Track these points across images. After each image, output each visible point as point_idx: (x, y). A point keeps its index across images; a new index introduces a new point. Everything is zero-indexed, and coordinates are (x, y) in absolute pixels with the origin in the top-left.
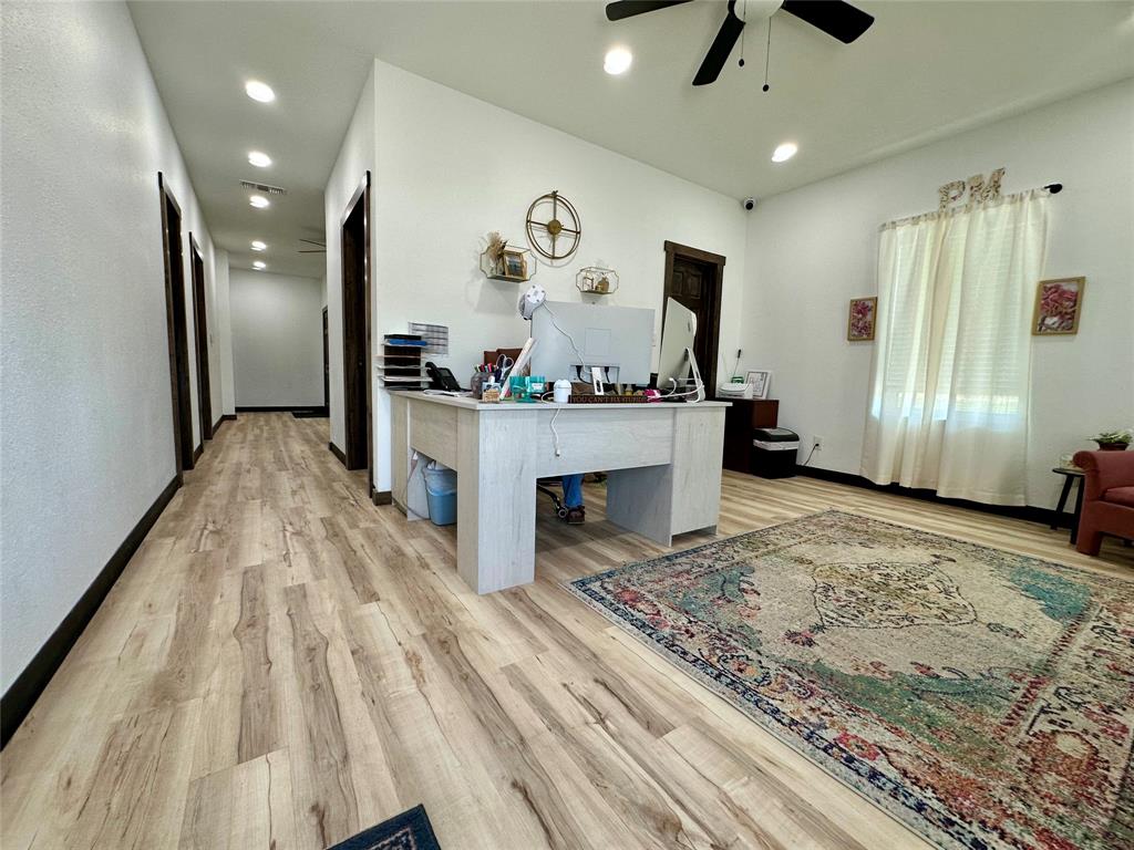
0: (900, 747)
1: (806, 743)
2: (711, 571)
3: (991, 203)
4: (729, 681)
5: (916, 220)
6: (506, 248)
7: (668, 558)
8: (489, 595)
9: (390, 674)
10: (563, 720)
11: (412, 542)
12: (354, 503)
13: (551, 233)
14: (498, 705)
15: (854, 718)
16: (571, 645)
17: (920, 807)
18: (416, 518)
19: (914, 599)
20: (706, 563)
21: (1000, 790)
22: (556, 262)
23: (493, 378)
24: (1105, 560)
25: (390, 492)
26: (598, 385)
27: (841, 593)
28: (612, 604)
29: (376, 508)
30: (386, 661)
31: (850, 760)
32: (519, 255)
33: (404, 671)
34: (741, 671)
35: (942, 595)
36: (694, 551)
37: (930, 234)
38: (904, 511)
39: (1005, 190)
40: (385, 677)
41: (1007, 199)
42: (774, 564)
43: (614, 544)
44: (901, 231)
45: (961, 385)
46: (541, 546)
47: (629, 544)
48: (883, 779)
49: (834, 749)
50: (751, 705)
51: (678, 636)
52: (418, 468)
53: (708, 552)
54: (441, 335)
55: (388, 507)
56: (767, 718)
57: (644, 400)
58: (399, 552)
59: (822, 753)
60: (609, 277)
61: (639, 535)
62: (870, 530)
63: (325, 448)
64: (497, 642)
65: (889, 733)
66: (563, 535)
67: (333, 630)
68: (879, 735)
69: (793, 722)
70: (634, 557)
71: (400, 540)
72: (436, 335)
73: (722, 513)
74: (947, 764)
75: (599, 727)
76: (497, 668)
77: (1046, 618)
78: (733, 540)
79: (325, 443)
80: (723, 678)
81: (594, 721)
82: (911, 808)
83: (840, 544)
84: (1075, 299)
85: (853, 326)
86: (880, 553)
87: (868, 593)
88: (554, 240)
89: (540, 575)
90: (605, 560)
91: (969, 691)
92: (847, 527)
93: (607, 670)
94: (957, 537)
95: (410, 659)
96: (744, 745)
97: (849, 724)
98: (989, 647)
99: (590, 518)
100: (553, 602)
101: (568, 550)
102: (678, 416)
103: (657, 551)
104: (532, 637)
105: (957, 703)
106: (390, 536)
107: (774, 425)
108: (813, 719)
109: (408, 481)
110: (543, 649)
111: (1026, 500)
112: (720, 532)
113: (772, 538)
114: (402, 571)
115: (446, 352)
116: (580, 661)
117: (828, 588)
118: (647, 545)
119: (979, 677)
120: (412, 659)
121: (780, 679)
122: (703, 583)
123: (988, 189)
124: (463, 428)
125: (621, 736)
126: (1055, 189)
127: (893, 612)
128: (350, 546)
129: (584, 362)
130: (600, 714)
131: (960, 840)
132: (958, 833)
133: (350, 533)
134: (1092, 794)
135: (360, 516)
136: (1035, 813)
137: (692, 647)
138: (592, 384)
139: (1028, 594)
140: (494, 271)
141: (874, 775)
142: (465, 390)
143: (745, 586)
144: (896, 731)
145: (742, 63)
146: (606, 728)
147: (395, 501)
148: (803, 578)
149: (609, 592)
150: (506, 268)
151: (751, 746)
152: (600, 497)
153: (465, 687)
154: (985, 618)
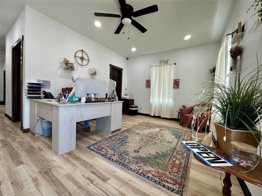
0: (153, 170)
1: (136, 174)
2: (120, 139)
3: (167, 65)
4: (122, 164)
5: (156, 66)
6: (69, 62)
7: (110, 137)
8: (62, 155)
9: (26, 187)
10: (82, 185)
11: (37, 143)
12: (15, 133)
13: (81, 59)
14: (63, 186)
15: (145, 166)
16: (85, 164)
17: (155, 181)
18: (38, 136)
19: (157, 139)
20: (119, 137)
21: (168, 174)
22: (82, 66)
23: (63, 97)
24: (184, 127)
25: (29, 129)
26: (93, 98)
27: (144, 140)
28: (96, 151)
29: (24, 134)
30: (25, 183)
31: (144, 175)
32: (72, 64)
33: (32, 184)
34: (124, 161)
35: (161, 137)
36: (116, 135)
37: (158, 69)
38: (155, 121)
39: (169, 63)
40: (24, 188)
41: (169, 65)
42: (132, 136)
43: (97, 136)
44: (154, 68)
45: (164, 97)
46: (78, 139)
47: (101, 135)
48: (150, 178)
49: (142, 174)
50: (126, 169)
51: (112, 156)
52: (39, 121)
53: (119, 134)
54: (48, 83)
55: (28, 133)
56: (129, 171)
57: (104, 101)
58: (32, 147)
59: (139, 175)
60: (97, 71)
61: (104, 132)
62: (150, 125)
63: (3, 115)
64: (64, 168)
65: (151, 168)
66: (84, 135)
67: (4, 178)
68: (149, 168)
69: (134, 170)
70: (102, 138)
71: (32, 143)
72: (46, 83)
73: (122, 125)
74: (160, 171)
75: (91, 184)
76: (63, 176)
77: (176, 139)
78: (124, 131)
79: (3, 114)
80: (121, 164)
81: (90, 183)
82: (154, 182)
83: (145, 129)
84: (178, 82)
85: (147, 85)
86: (152, 130)
87: (149, 139)
88: (82, 61)
89: (77, 147)
90: (95, 140)
91: (164, 155)
92: (146, 125)
93: (95, 169)
94: (164, 125)
95: (34, 180)
96: (124, 178)
97: (145, 168)
98: (167, 146)
99: (92, 129)
100: (80, 154)
101: (86, 139)
102: (112, 105)
103: (108, 136)
104: (74, 164)
105: (162, 158)
106: (28, 142)
107: (133, 105)
108: (138, 169)
109: (35, 125)
110: (77, 167)
111: (174, 117)
112: (122, 129)
113: (132, 129)
114: (32, 153)
115: (49, 88)
116: (87, 168)
117: (142, 139)
118: (106, 135)
119: (166, 152)
120: (35, 180)
121: (132, 161)
122: (118, 142)
123: (166, 62)
124: (54, 111)
125: (97, 185)
126: (175, 64)
127: (153, 142)
128: (12, 148)
129: (89, 93)
130: (92, 180)
131: (161, 186)
132: (161, 184)
133: (12, 144)
134: (180, 170)
135: (17, 137)
136: (172, 176)
137: (114, 158)
138: (91, 98)
139: (173, 135)
140: (65, 67)
141: (148, 177)
142: (56, 99)
143: (126, 141)
144: (152, 167)
145: (123, 33)
146: (93, 184)
147: (31, 131)
148: (138, 138)
149: (95, 148)
150: (69, 67)
151: (126, 178)
152: (94, 124)
153: (53, 184)
154: (167, 141)
